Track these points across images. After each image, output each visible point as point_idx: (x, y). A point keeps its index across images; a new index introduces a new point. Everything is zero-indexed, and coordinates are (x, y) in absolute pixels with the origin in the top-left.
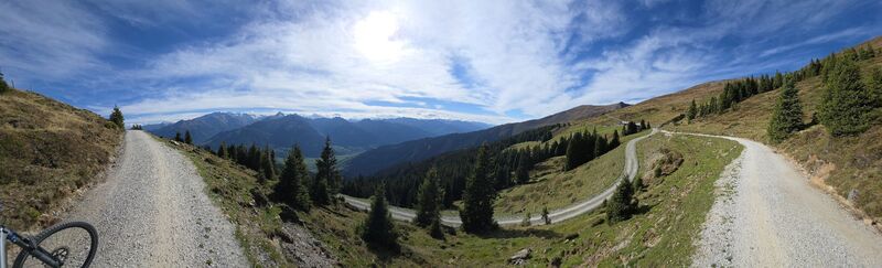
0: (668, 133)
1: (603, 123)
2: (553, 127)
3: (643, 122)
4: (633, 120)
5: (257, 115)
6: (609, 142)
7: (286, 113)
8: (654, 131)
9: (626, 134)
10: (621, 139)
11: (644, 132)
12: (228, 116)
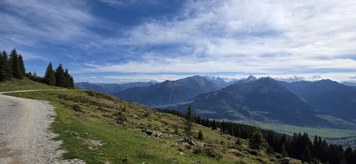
5: (229, 79)
7: (258, 77)
12: (205, 79)
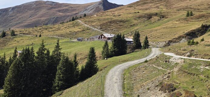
0: (175, 58)
1: (72, 35)
3: (137, 36)
4: (122, 32)
6: (80, 67)
8: (155, 52)
9: (108, 55)
10: (100, 63)
11: (138, 53)
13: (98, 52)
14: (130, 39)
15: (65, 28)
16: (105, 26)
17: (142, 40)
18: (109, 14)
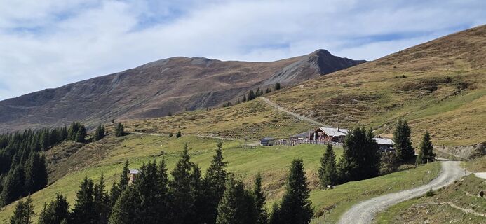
1: (248, 132)
2: (54, 139)
3: (403, 133)
4: (365, 123)
6: (269, 206)
8: (450, 171)
9: (334, 178)
10: (317, 197)
11: (407, 173)
13: (311, 171)
14: (386, 139)
15: (233, 118)
16: (325, 111)
17: (416, 142)
18: (334, 83)
